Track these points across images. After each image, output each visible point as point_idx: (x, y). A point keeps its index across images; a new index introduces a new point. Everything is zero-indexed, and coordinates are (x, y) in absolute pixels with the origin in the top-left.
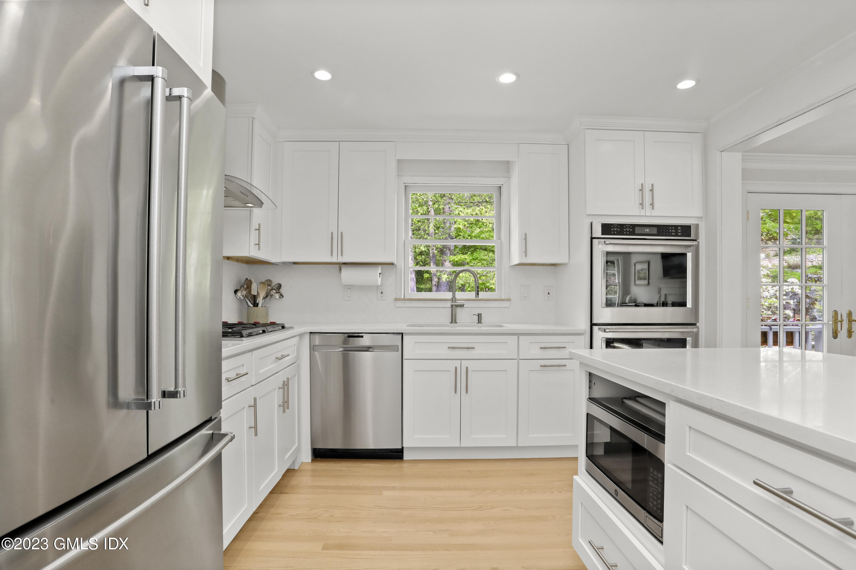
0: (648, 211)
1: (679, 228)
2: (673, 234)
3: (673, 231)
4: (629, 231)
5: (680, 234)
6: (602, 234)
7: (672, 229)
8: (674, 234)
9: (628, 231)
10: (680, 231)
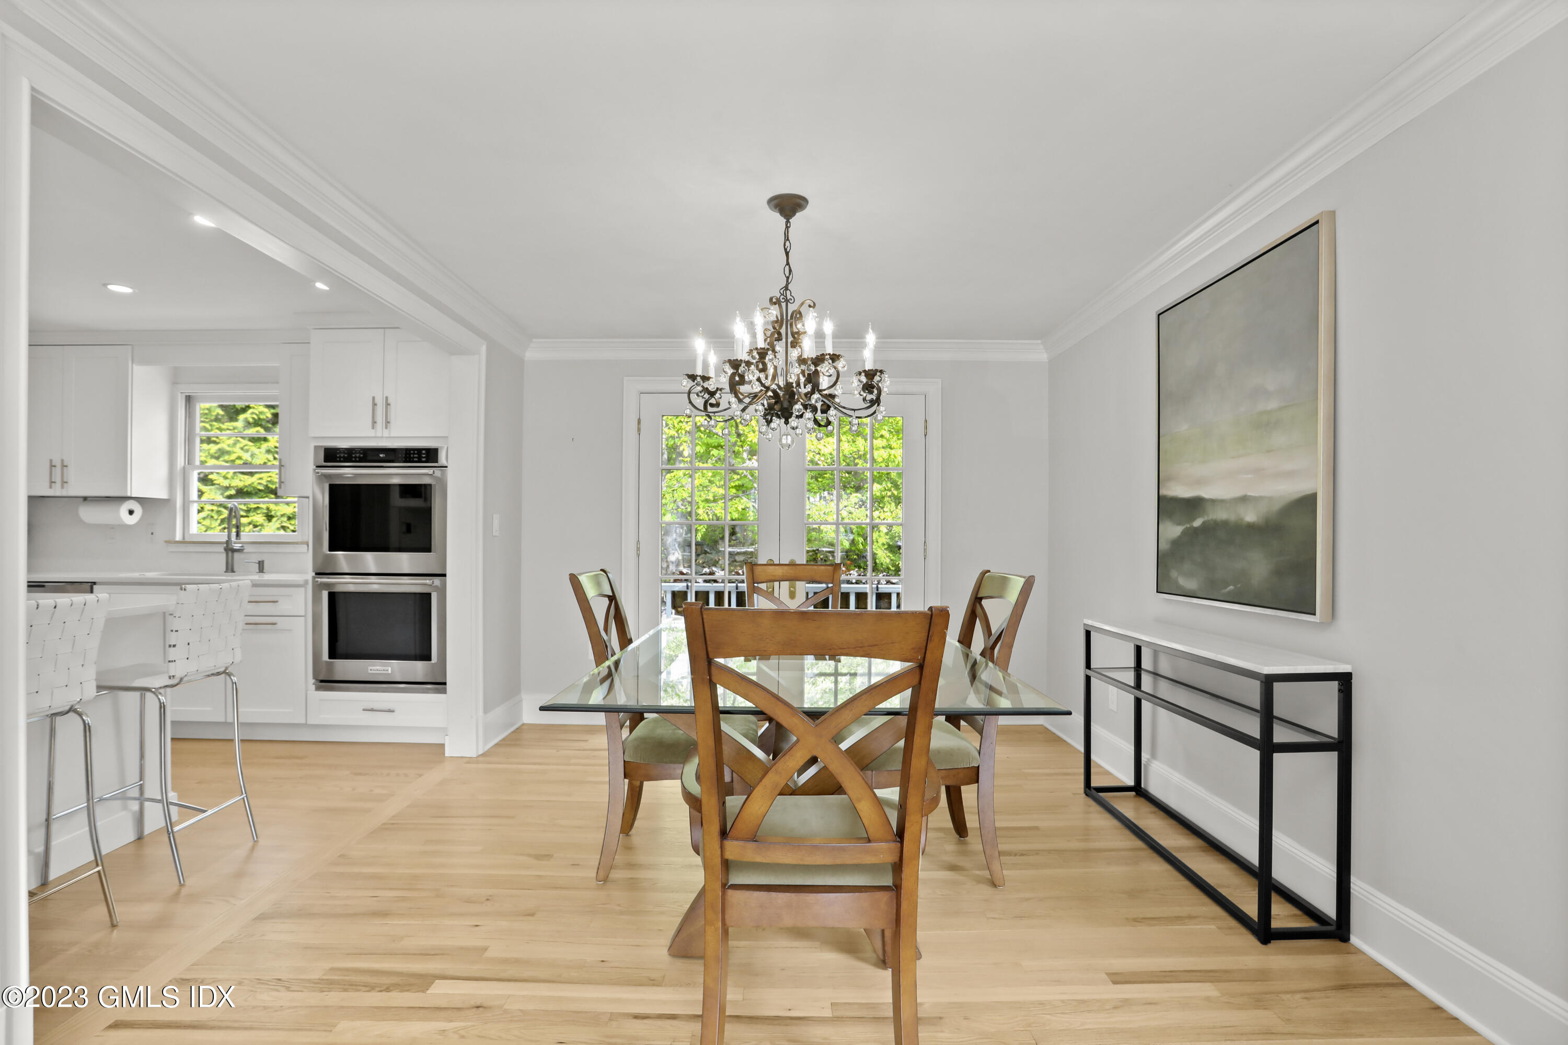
0: (380, 430)
1: (424, 452)
2: (415, 459)
3: (415, 456)
4: (359, 457)
5: (424, 459)
6: (325, 462)
7: (414, 454)
8: (417, 459)
9: (357, 457)
10: (424, 456)
